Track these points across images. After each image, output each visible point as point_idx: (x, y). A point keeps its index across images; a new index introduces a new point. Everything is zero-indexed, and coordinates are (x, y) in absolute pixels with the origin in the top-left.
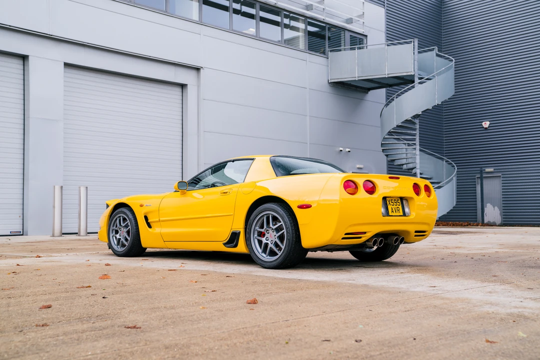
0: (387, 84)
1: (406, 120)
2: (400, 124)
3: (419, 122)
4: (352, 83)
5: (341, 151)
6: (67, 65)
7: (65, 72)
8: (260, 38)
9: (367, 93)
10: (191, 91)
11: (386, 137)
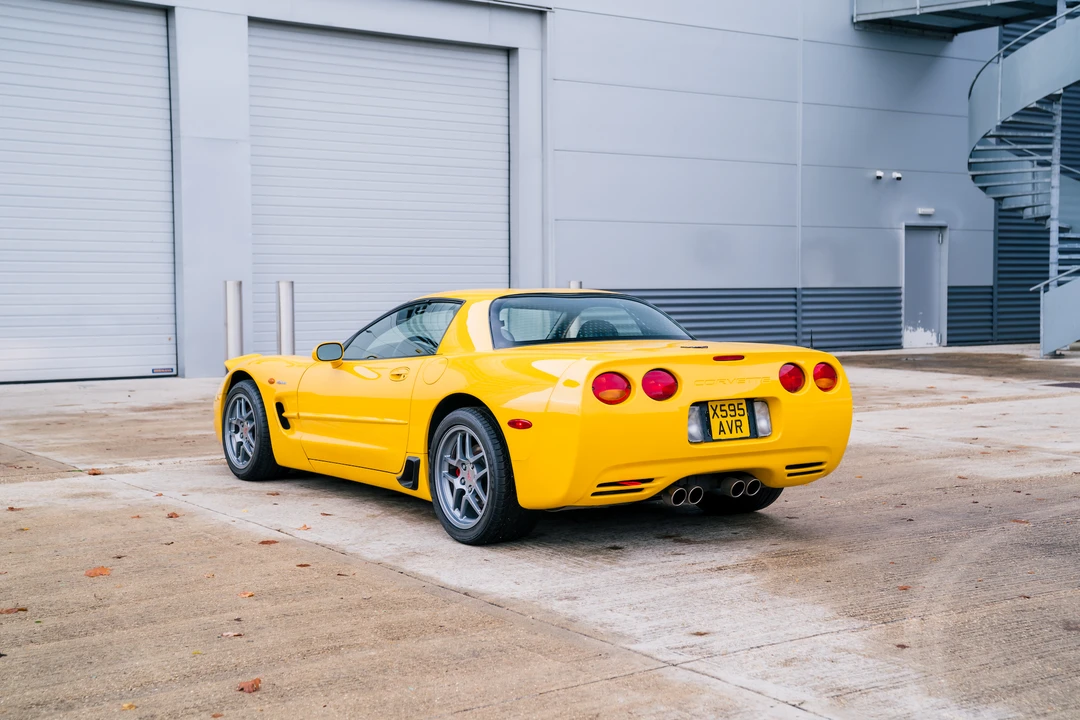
0: (997, 18)
1: (1026, 109)
2: (1011, 119)
3: (1063, 111)
5: (879, 178)
6: (253, 21)
7: (249, 35)
9: (952, 39)
10: (526, 61)
11: (978, 148)
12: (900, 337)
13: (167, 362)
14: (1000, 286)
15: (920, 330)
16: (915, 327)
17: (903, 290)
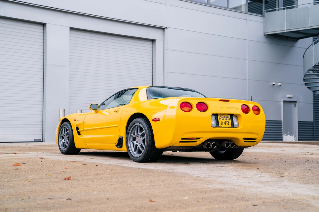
0: (312, 34)
2: (317, 64)
4: (284, 35)
5: (274, 85)
6: (71, 29)
7: (70, 33)
8: (210, 5)
9: (297, 41)
10: (159, 44)
11: (307, 74)
12: (282, 137)
13: (39, 137)
14: (315, 122)
15: (289, 135)
16: (287, 135)
17: (283, 122)
